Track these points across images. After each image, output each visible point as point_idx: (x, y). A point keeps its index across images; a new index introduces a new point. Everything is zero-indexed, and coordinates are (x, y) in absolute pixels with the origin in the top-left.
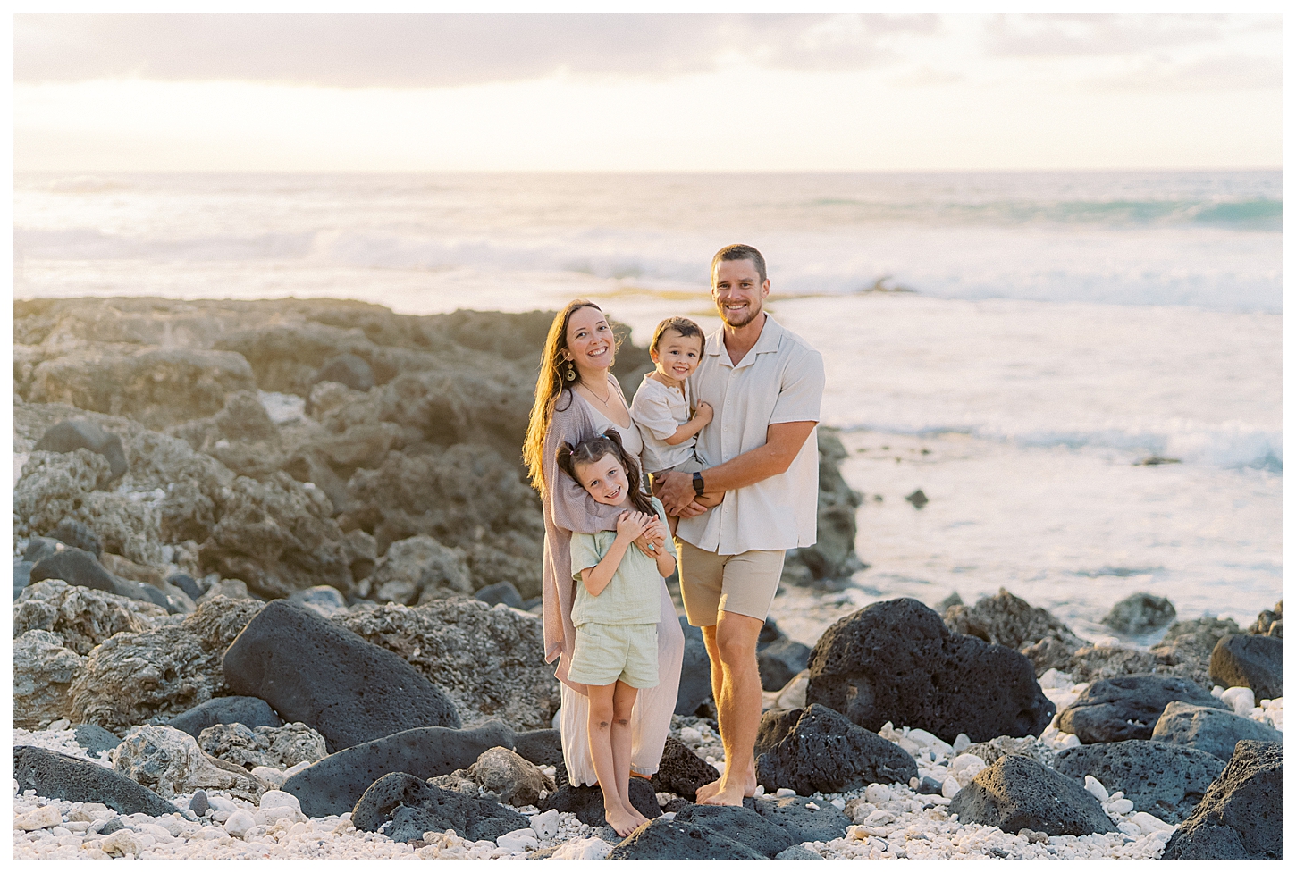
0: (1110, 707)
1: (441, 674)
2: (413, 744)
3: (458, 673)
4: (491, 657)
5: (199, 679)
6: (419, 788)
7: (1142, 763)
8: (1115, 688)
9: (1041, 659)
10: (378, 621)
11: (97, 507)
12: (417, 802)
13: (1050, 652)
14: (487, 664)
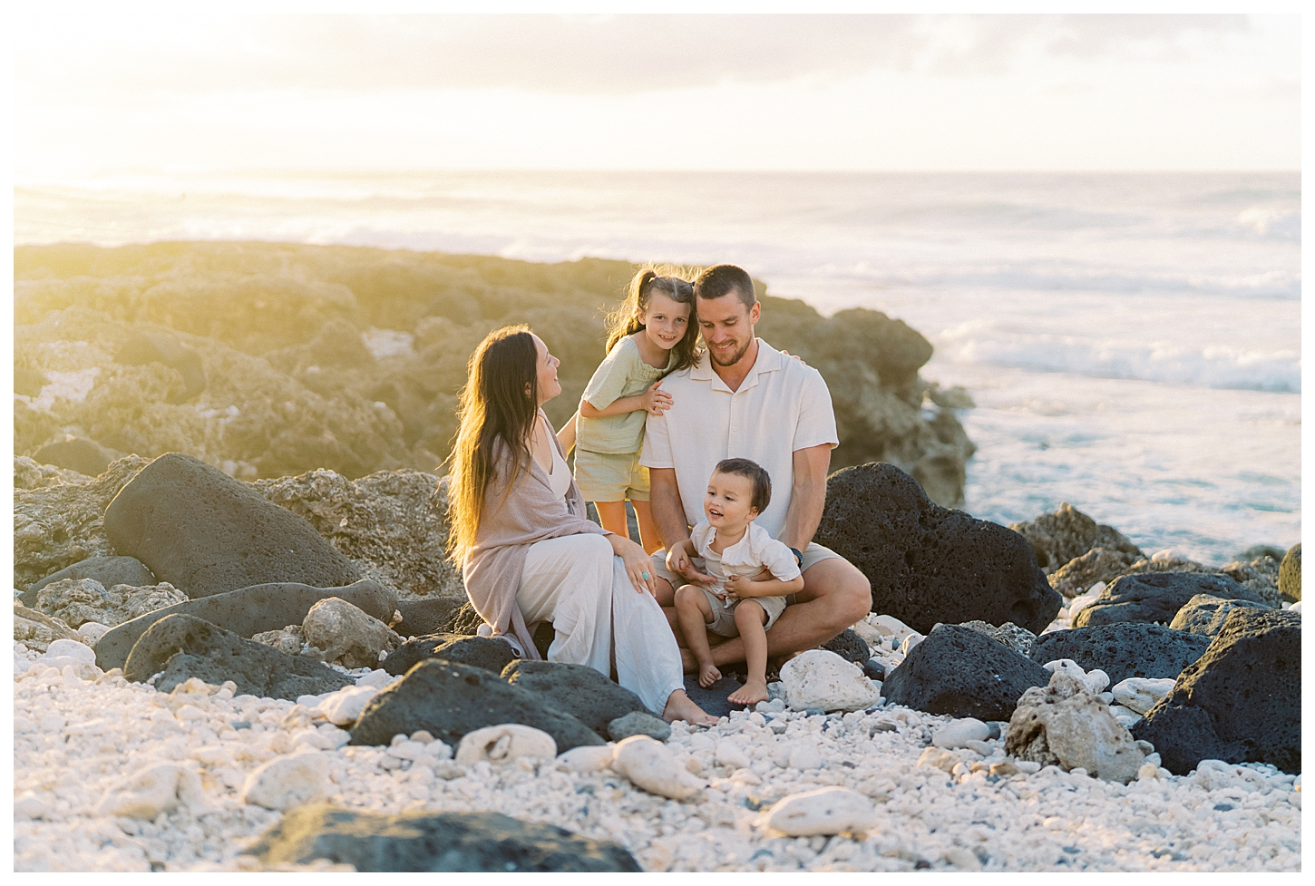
0: (1134, 606)
1: (369, 548)
2: (263, 600)
3: (389, 547)
4: (431, 533)
5: (92, 541)
6: (209, 635)
7: (1130, 649)
8: (1143, 584)
9: (1089, 571)
10: (301, 487)
11: (158, 417)
12: (204, 651)
13: (1099, 563)
14: (425, 540)
